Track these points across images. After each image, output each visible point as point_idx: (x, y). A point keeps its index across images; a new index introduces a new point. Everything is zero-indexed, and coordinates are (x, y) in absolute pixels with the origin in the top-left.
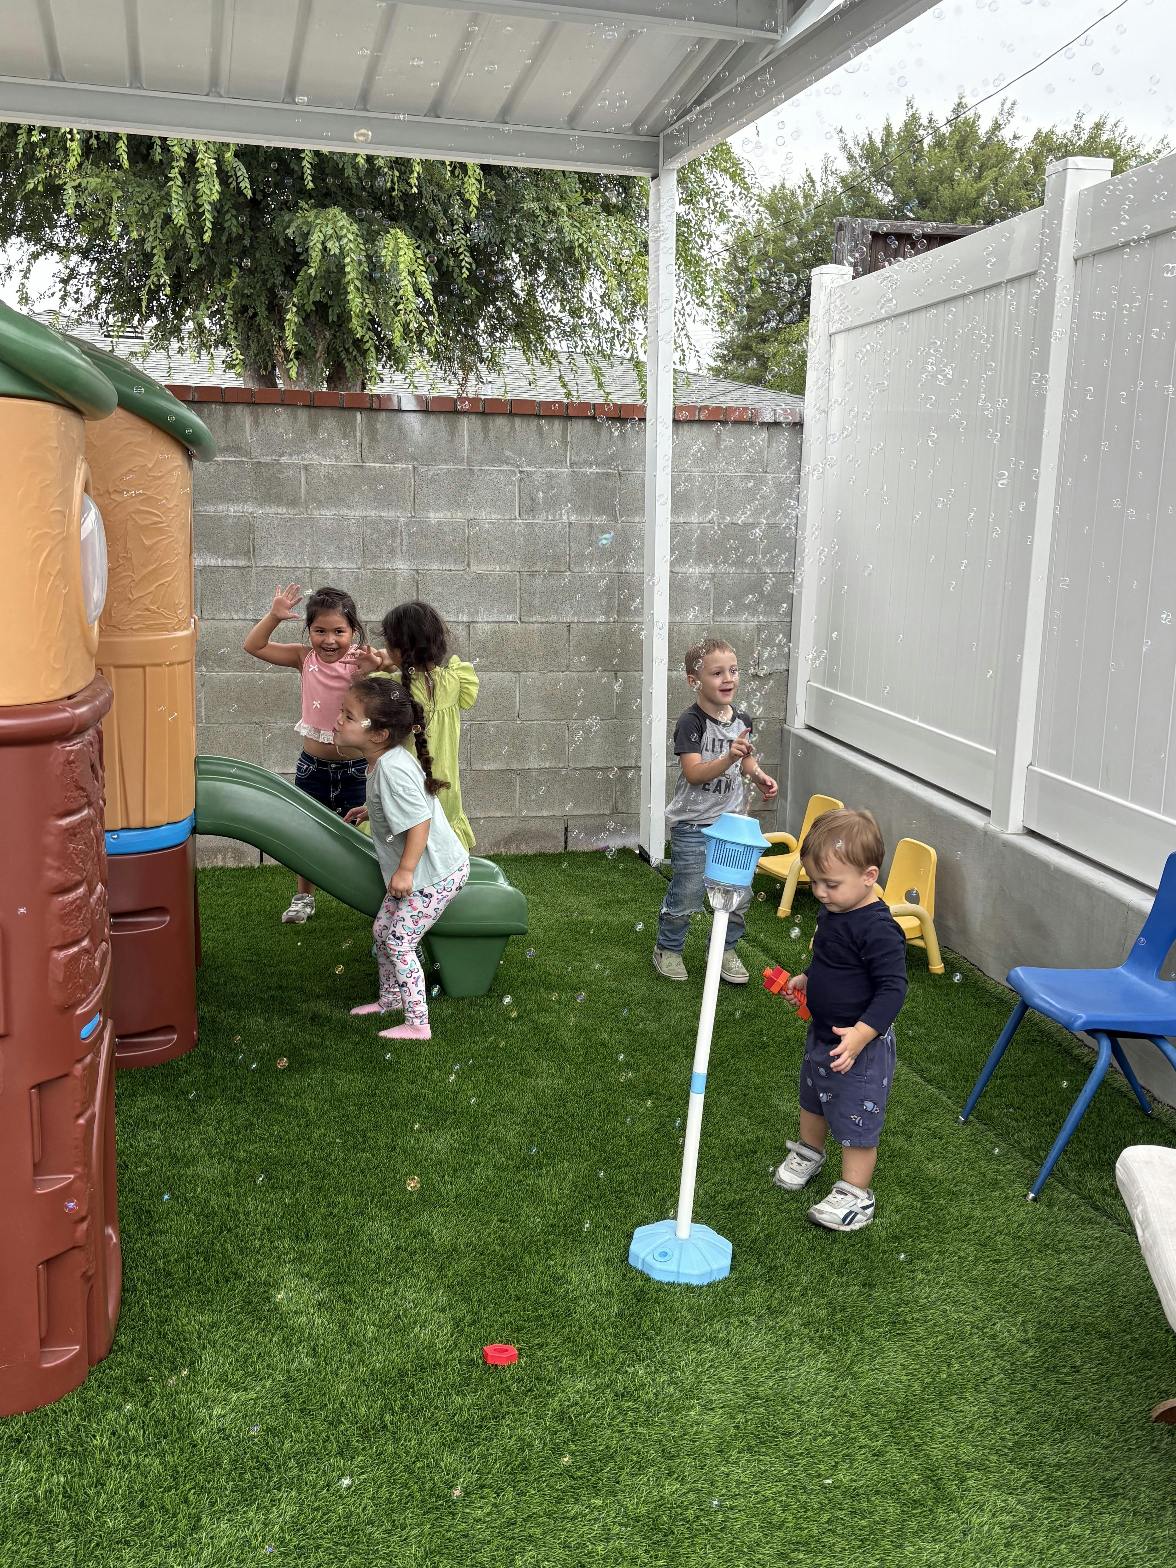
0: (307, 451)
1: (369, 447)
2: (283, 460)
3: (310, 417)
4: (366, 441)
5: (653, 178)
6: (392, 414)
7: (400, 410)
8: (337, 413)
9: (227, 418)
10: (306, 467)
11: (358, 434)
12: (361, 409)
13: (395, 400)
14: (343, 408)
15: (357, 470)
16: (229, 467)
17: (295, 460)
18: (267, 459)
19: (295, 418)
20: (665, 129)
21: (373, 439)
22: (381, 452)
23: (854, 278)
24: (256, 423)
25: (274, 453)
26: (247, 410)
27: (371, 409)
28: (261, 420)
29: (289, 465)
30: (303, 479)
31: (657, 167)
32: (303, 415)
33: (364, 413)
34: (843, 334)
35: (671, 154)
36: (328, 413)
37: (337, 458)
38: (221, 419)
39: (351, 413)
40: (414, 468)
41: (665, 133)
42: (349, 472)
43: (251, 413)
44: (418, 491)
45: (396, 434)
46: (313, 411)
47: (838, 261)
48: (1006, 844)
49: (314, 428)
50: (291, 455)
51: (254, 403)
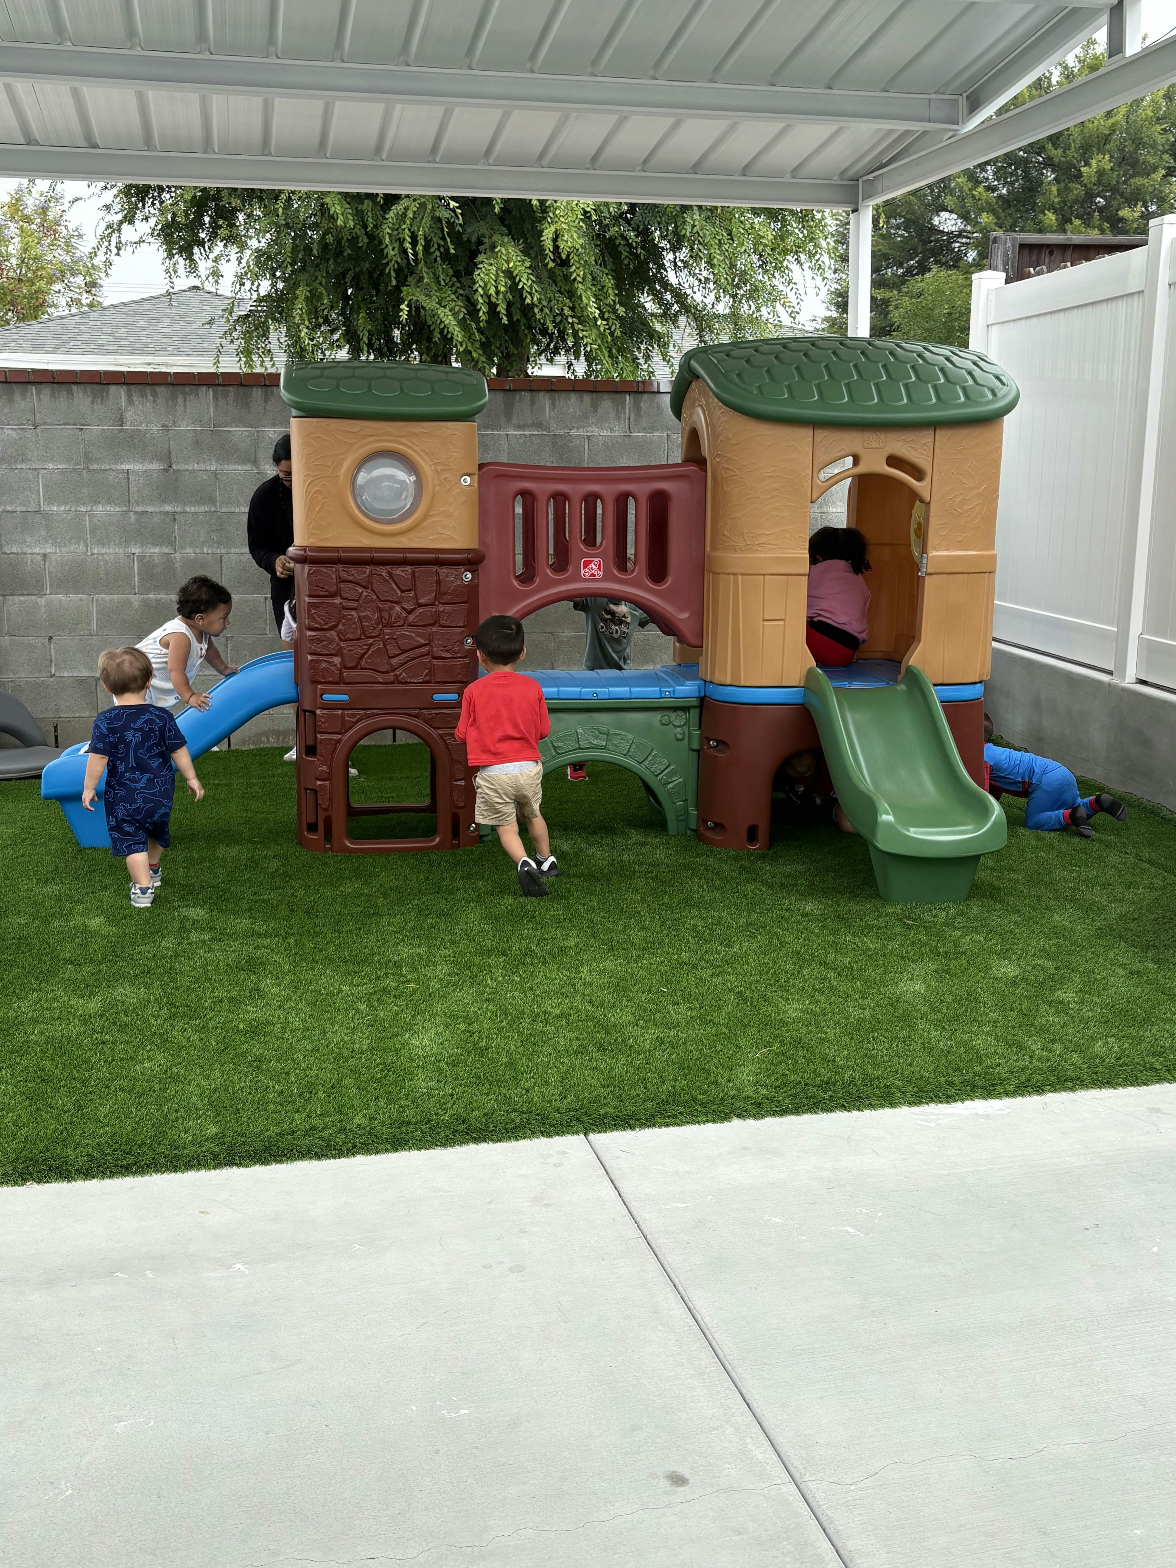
0: (590, 426)
1: (635, 421)
2: (573, 432)
3: (592, 399)
4: (632, 416)
5: (853, 211)
6: (652, 395)
7: (659, 392)
8: (612, 396)
9: (533, 402)
10: (588, 437)
11: (627, 411)
12: (629, 393)
13: (655, 384)
14: (617, 392)
15: (626, 439)
16: (533, 438)
17: (581, 432)
18: (562, 432)
19: (582, 401)
20: (863, 176)
21: (638, 415)
22: (644, 424)
23: (1007, 282)
24: (554, 405)
25: (566, 427)
26: (547, 395)
27: (637, 392)
28: (557, 403)
29: (577, 436)
30: (586, 446)
31: (857, 203)
32: (587, 398)
33: (632, 395)
34: (998, 326)
35: (868, 196)
36: (606, 396)
37: (612, 429)
38: (529, 403)
39: (623, 395)
40: (668, 436)
41: (865, 178)
42: (620, 440)
43: (550, 398)
44: (670, 453)
45: (655, 410)
46: (595, 395)
47: (996, 269)
48: (1124, 690)
49: (595, 407)
50: (578, 429)
51: (552, 390)
